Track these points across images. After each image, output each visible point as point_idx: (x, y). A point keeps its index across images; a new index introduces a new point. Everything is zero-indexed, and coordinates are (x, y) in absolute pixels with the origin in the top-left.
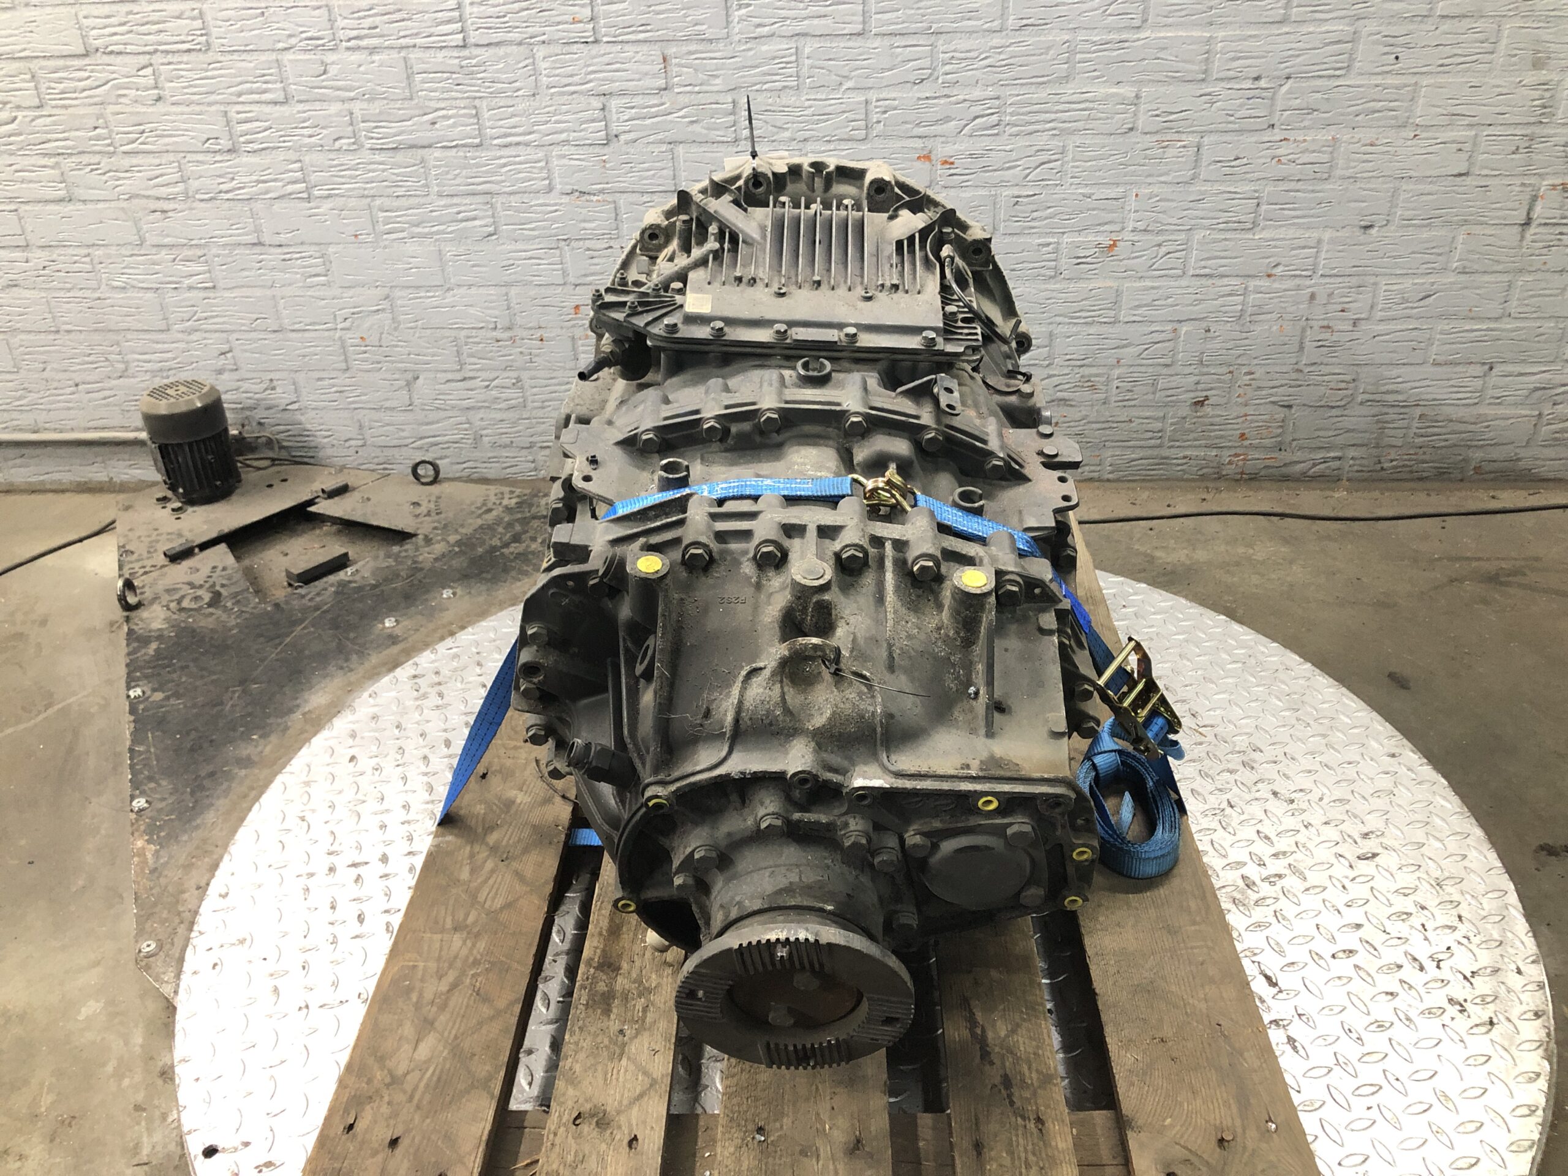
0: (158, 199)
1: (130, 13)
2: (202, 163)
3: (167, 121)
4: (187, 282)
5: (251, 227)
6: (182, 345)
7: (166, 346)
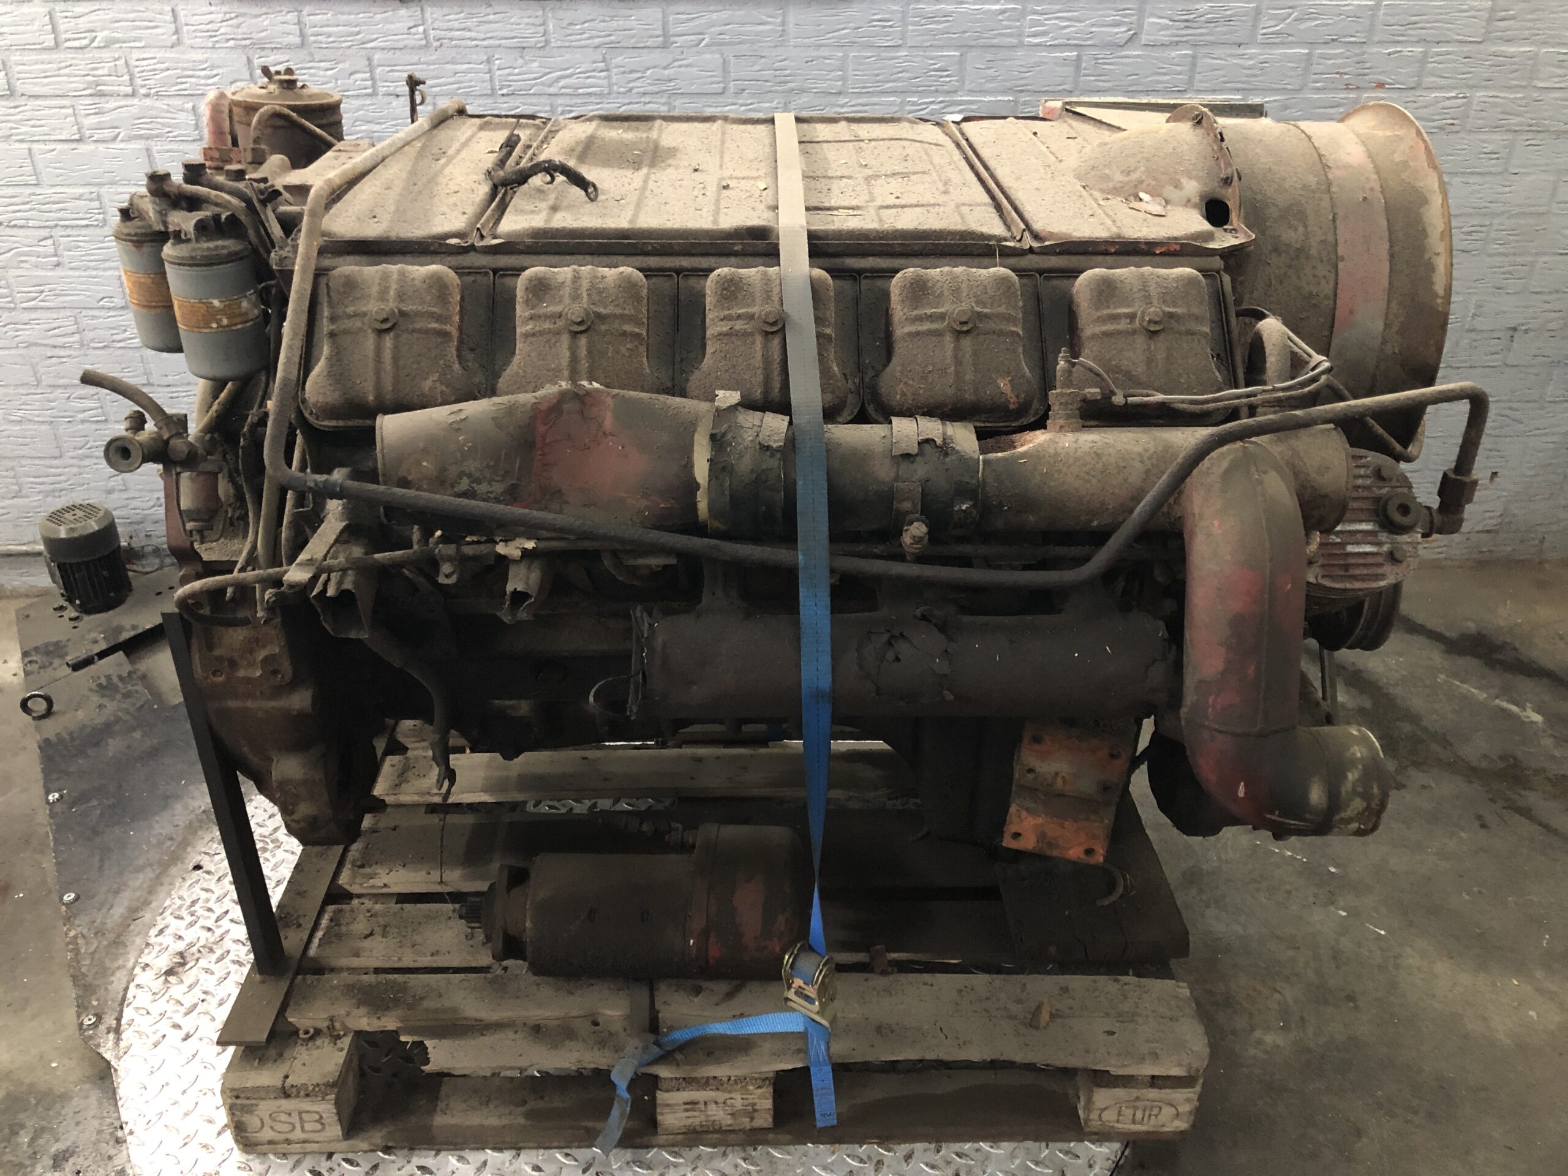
0: (55, 347)
1: (34, 194)
2: (97, 317)
3: (64, 283)
4: (81, 416)
5: (142, 370)
6: (75, 470)
7: (59, 471)
